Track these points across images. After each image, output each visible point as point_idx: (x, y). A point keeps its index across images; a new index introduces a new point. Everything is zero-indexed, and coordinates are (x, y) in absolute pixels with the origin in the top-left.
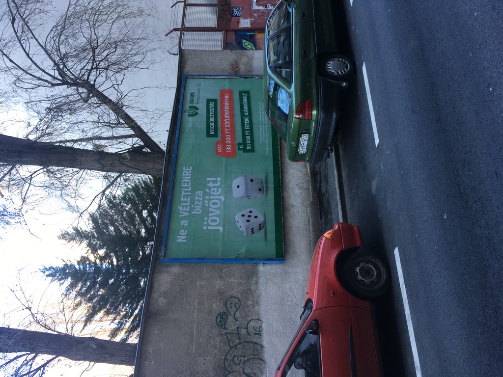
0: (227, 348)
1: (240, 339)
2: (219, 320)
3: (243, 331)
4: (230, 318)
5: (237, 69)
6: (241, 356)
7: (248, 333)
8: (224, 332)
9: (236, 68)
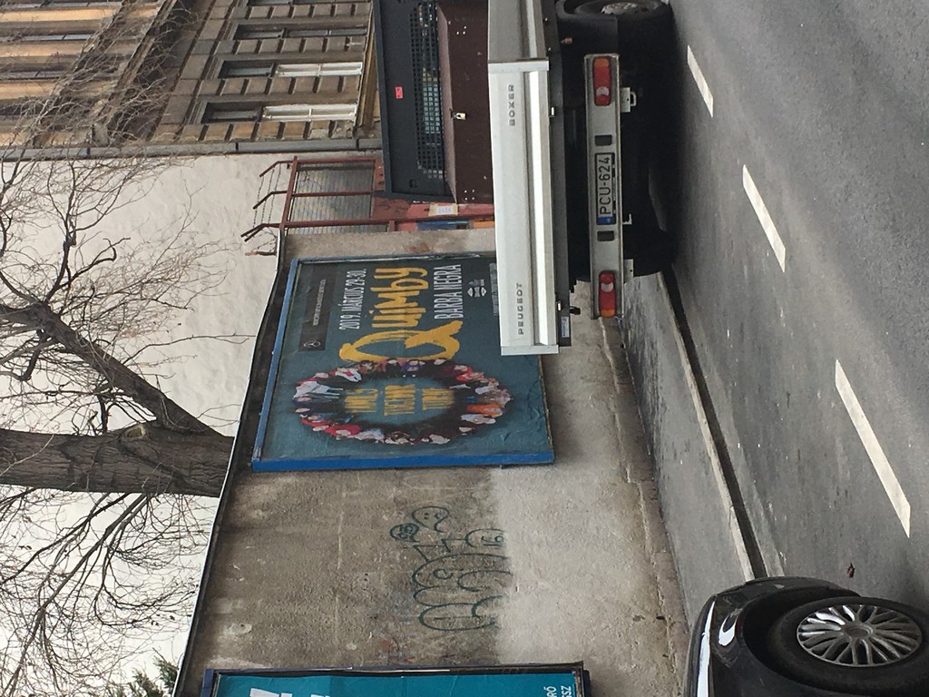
0: (419, 563)
1: (449, 551)
2: (397, 532)
3: (457, 544)
4: (423, 531)
6: (452, 569)
7: (469, 544)
8: (410, 545)
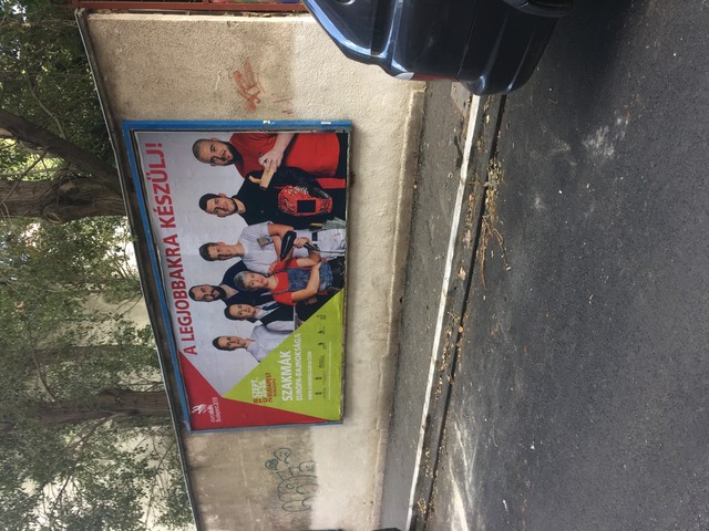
1: (292, 474)
2: (268, 464)
3: (295, 470)
4: (281, 463)
5: (252, 92)
6: (294, 484)
7: (301, 470)
8: (275, 472)
9: (250, 87)
